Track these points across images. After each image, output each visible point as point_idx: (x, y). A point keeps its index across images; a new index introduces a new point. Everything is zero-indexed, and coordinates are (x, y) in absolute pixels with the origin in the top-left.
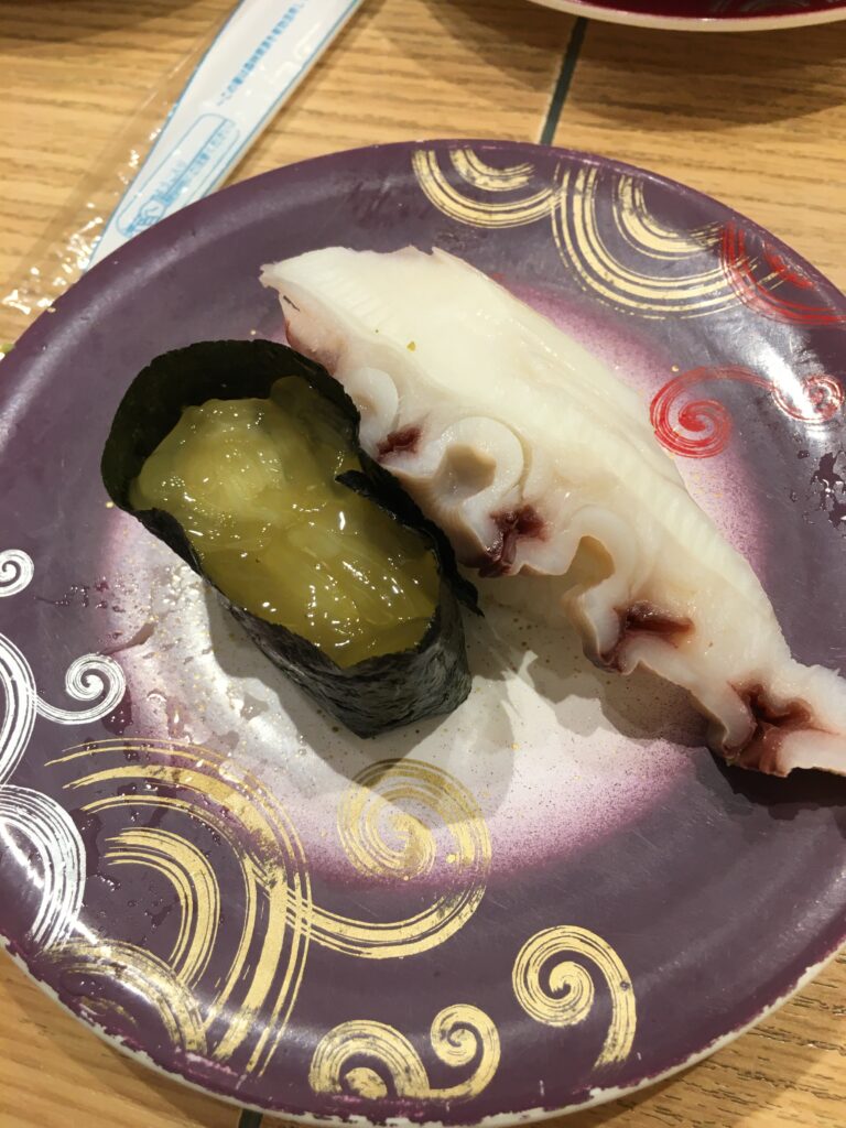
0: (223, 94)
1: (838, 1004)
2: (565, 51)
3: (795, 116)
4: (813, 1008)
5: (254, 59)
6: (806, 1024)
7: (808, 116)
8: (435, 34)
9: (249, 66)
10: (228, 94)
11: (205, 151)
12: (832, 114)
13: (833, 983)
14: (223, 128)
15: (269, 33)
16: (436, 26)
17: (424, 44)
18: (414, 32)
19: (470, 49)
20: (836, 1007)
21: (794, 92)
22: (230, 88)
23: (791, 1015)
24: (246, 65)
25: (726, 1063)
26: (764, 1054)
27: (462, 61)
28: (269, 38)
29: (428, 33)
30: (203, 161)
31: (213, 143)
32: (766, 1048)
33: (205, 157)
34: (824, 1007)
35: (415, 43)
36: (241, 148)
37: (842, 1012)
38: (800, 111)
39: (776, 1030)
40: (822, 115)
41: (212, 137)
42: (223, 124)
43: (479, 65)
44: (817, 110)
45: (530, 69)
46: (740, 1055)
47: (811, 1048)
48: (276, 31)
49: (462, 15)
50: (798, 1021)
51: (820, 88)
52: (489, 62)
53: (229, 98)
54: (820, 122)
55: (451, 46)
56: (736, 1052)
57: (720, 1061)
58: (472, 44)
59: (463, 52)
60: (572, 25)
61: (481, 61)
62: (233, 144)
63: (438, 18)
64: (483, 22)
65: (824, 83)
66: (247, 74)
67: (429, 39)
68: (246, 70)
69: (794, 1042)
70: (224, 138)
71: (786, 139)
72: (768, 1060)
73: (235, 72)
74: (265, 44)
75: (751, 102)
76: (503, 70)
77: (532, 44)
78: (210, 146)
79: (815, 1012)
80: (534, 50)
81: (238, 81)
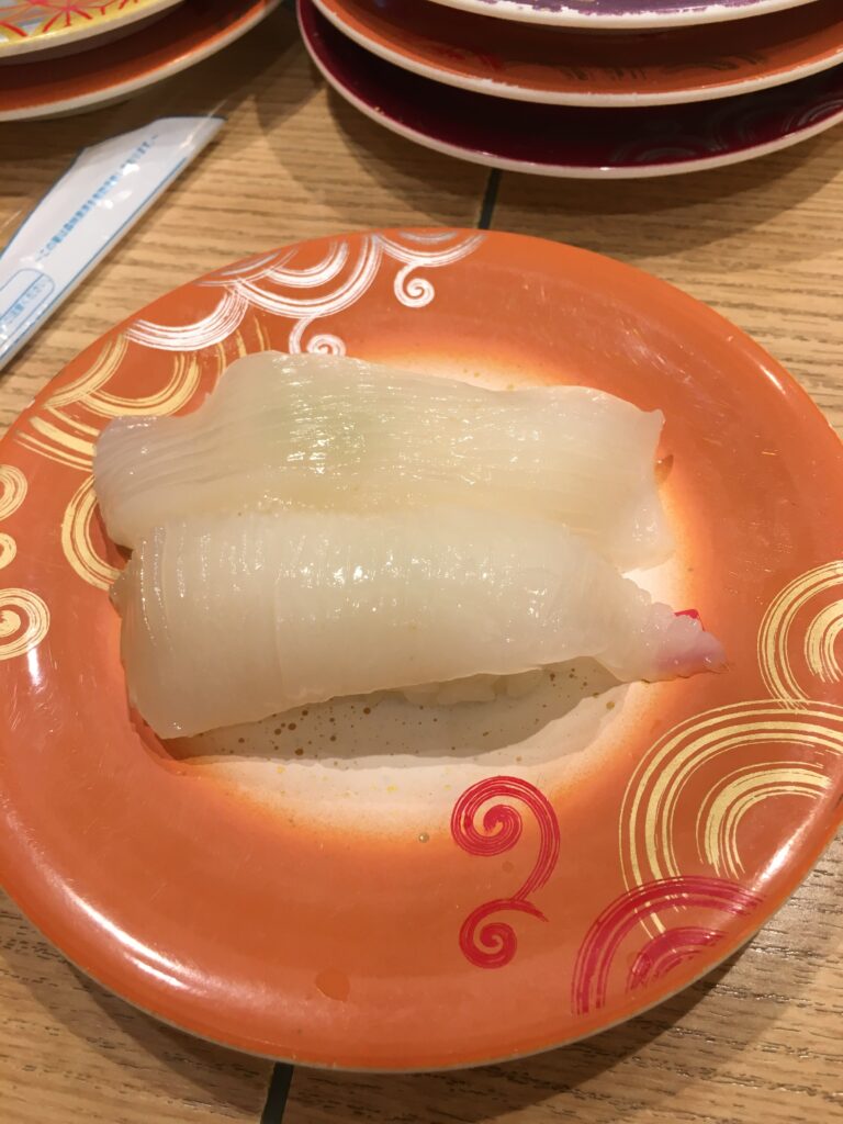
0: (42, 251)
1: (802, 1047)
2: (482, 197)
3: (689, 249)
4: (780, 1053)
5: (74, 220)
6: (777, 1070)
7: (702, 248)
8: (368, 185)
9: (68, 227)
10: (46, 251)
11: (20, 302)
12: (720, 245)
13: (796, 1028)
14: (39, 282)
15: (90, 197)
16: (367, 178)
17: (356, 193)
18: (345, 183)
19: (399, 197)
20: (800, 1050)
21: (687, 227)
22: (48, 246)
23: (759, 1061)
24: (66, 226)
25: (705, 1113)
26: (739, 1101)
27: (391, 208)
28: (90, 202)
29: (361, 184)
30: (17, 311)
31: (29, 296)
32: (739, 1095)
33: (20, 308)
34: (789, 1050)
35: (349, 193)
36: (56, 299)
37: (807, 1054)
38: (694, 243)
39: (747, 1076)
40: (712, 246)
41: (27, 290)
42: (39, 278)
43: (406, 211)
44: (707, 242)
45: (452, 214)
46: (716, 1105)
47: (782, 1092)
48: (96, 196)
49: (389, 169)
50: (767, 1066)
51: (709, 223)
52: (416, 208)
53: (47, 255)
54: (710, 252)
55: (382, 195)
56: (713, 1102)
57: (698, 1112)
58: (401, 193)
59: (392, 200)
60: (488, 175)
61: (408, 208)
62: (48, 296)
63: (368, 171)
64: (408, 174)
65: (712, 219)
66: (66, 234)
67: (360, 189)
68: (65, 230)
69: (765, 1087)
70: (39, 291)
71: (681, 268)
72: (741, 1106)
73: (56, 232)
74: (85, 207)
75: (649, 238)
76: (429, 215)
77: (453, 193)
78: (25, 298)
79: (783, 1056)
80: (455, 197)
81: (57, 240)
